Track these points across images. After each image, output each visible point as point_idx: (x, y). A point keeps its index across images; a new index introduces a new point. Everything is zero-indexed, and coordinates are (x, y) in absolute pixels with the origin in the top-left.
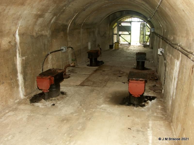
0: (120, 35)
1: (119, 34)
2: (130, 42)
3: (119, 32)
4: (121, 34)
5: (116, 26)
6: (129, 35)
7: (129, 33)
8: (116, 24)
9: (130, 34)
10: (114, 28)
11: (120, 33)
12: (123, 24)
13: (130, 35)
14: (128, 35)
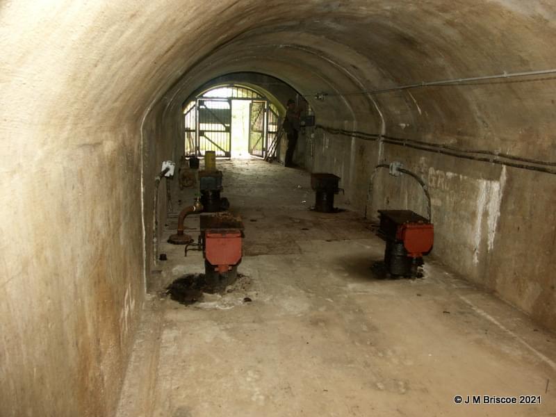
0: (202, 133)
1: (201, 129)
2: (228, 151)
3: (201, 124)
4: (206, 131)
5: (191, 109)
6: (225, 133)
7: (226, 127)
8: (193, 103)
9: (228, 130)
10: (186, 114)
11: (203, 127)
12: (210, 105)
13: (228, 133)
14: (224, 131)
